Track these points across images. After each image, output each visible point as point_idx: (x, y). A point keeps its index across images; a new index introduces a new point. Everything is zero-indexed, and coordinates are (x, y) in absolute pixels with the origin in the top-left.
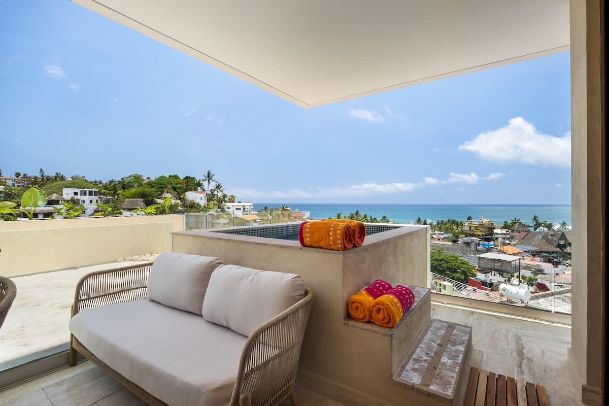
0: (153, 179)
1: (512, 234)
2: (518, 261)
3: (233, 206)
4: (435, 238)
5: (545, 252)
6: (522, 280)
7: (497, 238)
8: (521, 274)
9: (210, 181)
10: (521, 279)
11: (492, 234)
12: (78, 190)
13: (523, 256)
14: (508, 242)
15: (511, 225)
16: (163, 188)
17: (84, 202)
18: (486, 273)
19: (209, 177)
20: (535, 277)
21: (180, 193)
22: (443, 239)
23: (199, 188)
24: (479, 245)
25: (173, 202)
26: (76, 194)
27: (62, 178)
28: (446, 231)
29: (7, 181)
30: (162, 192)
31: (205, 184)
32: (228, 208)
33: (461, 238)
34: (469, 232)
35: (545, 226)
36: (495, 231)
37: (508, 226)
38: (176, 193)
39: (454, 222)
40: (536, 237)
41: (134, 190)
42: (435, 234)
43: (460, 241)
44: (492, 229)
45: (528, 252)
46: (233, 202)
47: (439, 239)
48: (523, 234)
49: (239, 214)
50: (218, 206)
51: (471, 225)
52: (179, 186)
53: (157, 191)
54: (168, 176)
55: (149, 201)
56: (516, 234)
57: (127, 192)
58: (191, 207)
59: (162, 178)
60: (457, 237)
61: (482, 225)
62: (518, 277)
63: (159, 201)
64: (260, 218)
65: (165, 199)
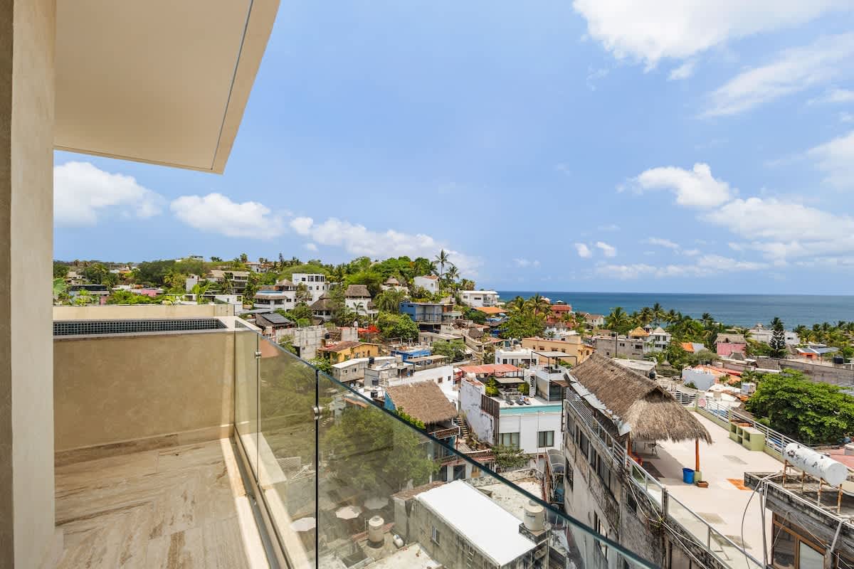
0: (380, 262)
3: (471, 294)
4: (801, 354)
9: (444, 263)
12: (305, 276)
16: (390, 272)
17: (311, 288)
19: (441, 258)
21: (409, 278)
22: (818, 355)
23: (432, 272)
25: (398, 289)
26: (304, 279)
27: (298, 263)
29: (253, 267)
30: (388, 277)
31: (439, 266)
32: (465, 297)
38: (403, 278)
41: (358, 275)
42: (805, 347)
46: (472, 289)
47: (809, 356)
49: (478, 305)
50: (452, 295)
52: (407, 269)
53: (383, 276)
54: (398, 259)
55: (374, 287)
57: (353, 278)
58: (420, 297)
59: (391, 261)
63: (385, 288)
64: (505, 311)
65: (391, 285)
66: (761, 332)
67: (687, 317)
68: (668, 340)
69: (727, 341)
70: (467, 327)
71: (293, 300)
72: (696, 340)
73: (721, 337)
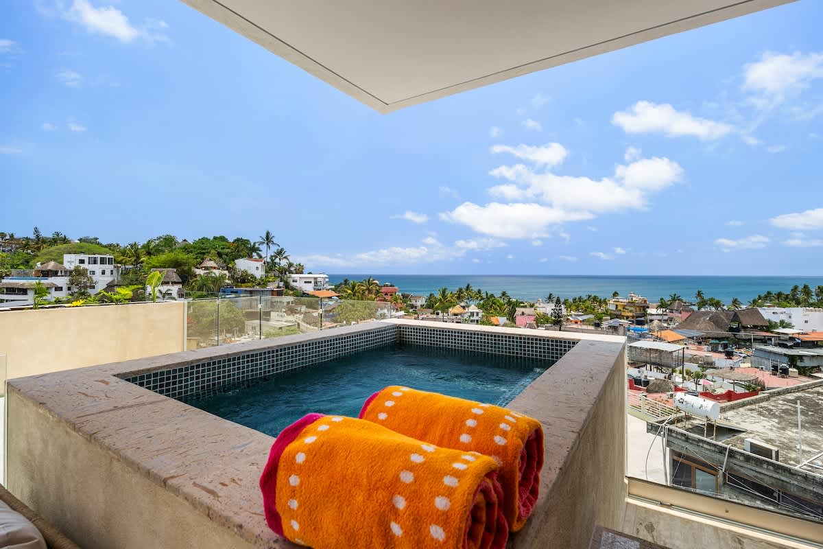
0: (191, 241)
1: (671, 315)
2: (681, 351)
3: (300, 278)
4: (571, 321)
5: (713, 339)
6: (687, 376)
7: (651, 321)
8: (684, 369)
9: (270, 244)
10: (685, 375)
11: (645, 315)
12: (85, 257)
13: (686, 344)
14: (665, 325)
15: (669, 303)
16: (204, 254)
17: (93, 273)
18: (638, 368)
19: (268, 239)
20: (704, 373)
21: (227, 260)
22: (581, 321)
23: (254, 254)
24: (629, 330)
25: (217, 273)
26: (82, 262)
27: (65, 240)
28: (585, 311)
30: (203, 259)
31: (263, 247)
32: (294, 281)
33: (606, 320)
34: (616, 313)
35: (712, 305)
36: (649, 311)
37: (666, 304)
38: (222, 261)
39: (595, 299)
40: (702, 319)
41: (163, 257)
42: (571, 315)
43: (605, 325)
44: (645, 308)
45: (692, 338)
46: (302, 273)
47: (576, 323)
48: (685, 315)
49: (309, 288)
50: (279, 279)
51: (618, 303)
52: (226, 251)
53: (196, 258)
54: (212, 238)
55: (184, 271)
56: (675, 315)
57: (155, 260)
58: (243, 281)
59: (204, 240)
60: (600, 319)
61: (632, 303)
62: (681, 372)
63: (198, 271)
64: (338, 295)
65: (206, 268)
66: (542, 305)
67: (492, 296)
68: (480, 315)
69: (523, 314)
70: (300, 313)
71: (65, 288)
72: (500, 315)
73: (519, 310)
